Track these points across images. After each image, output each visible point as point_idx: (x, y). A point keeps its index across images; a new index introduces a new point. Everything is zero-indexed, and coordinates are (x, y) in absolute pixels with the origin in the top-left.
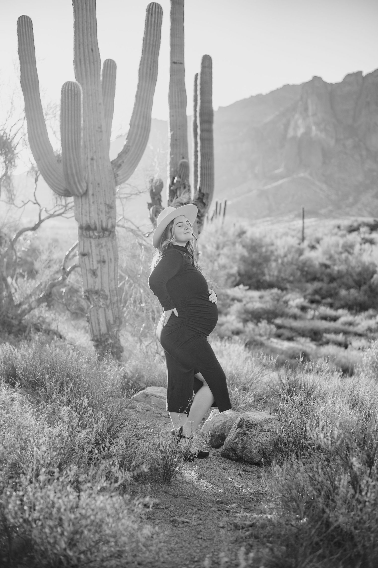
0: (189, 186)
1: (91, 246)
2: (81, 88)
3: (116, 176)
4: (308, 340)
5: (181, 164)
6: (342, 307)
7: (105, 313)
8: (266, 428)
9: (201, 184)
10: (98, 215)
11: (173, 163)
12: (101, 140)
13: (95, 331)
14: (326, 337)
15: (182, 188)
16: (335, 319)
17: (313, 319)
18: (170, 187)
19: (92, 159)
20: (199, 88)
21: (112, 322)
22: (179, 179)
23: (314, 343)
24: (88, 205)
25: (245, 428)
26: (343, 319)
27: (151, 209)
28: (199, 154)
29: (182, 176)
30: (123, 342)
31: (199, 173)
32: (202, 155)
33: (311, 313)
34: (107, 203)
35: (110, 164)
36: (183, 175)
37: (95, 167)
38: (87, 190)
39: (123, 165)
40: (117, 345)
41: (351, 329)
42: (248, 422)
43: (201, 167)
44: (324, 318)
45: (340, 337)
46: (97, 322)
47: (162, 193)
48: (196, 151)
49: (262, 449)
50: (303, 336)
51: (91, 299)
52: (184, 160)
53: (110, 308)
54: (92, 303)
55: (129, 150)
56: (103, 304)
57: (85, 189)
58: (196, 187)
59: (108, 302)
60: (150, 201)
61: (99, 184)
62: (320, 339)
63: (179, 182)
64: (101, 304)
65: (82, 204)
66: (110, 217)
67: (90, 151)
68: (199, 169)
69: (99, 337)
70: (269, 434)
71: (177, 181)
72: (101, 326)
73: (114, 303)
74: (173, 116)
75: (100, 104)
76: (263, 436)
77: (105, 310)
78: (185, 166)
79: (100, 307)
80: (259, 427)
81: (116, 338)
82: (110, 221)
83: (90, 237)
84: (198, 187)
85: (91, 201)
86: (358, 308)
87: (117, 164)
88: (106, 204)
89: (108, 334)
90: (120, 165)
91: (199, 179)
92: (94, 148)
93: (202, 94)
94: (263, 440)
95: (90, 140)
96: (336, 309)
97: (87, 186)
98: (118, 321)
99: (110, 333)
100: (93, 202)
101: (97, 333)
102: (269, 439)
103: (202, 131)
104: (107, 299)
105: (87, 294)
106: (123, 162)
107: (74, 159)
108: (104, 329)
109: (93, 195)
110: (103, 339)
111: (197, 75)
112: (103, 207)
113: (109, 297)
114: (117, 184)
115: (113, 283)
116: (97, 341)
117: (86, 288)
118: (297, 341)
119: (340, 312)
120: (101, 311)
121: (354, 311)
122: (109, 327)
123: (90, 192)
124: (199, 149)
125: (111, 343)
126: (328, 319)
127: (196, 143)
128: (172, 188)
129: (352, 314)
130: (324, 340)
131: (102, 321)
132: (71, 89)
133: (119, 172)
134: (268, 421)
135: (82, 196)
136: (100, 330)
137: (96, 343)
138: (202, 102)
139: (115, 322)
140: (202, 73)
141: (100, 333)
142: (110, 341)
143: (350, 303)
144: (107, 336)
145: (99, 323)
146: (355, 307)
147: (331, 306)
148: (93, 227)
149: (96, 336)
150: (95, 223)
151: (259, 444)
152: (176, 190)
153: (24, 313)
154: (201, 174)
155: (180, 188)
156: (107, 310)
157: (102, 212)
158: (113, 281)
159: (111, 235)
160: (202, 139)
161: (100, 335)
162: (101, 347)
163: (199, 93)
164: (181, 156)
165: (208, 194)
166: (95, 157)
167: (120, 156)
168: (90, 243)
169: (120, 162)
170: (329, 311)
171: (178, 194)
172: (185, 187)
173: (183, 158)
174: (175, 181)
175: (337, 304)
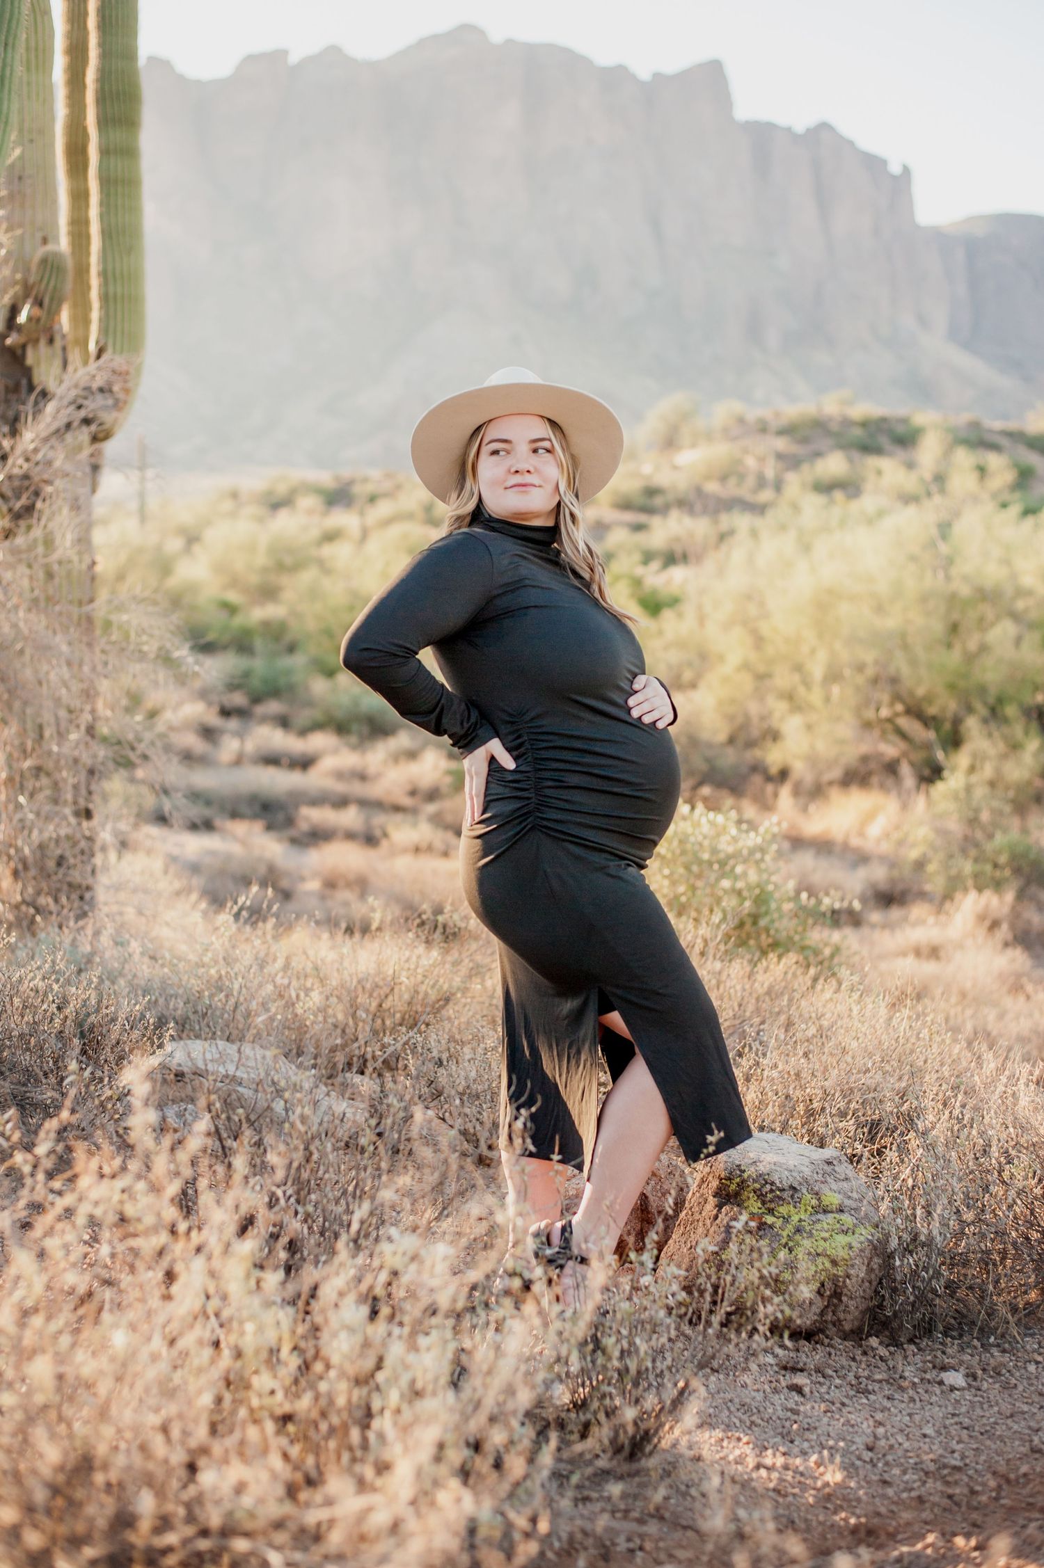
0: (64, 336)
4: (258, 826)
5: (44, 261)
6: (317, 726)
9: (104, 330)
14: (307, 819)
15: (43, 341)
16: (304, 763)
17: (238, 761)
22: (37, 312)
23: (273, 834)
26: (328, 763)
28: (95, 229)
29: (46, 301)
31: (94, 295)
32: (106, 234)
33: (230, 747)
36: (52, 299)
41: (357, 789)
43: (104, 274)
44: (272, 760)
45: (350, 817)
49: (834, 1279)
50: (235, 815)
52: (49, 248)
62: (290, 822)
63: (38, 320)
70: (847, 1219)
71: (30, 319)
78: (54, 268)
86: (365, 730)
91: (95, 315)
94: (839, 1245)
96: (303, 732)
103: (105, 153)
118: (221, 831)
119: (319, 741)
121: (354, 739)
124: (94, 212)
126: (285, 761)
127: (79, 197)
128: (8, 343)
129: (354, 748)
130: (304, 826)
143: (339, 714)
146: (355, 727)
147: (284, 722)
152: (24, 347)
154: (105, 298)
155: (37, 341)
160: (107, 182)
164: (39, 235)
170: (279, 740)
171: (30, 360)
172: (51, 341)
173: (45, 241)
174: (22, 318)
175: (304, 716)
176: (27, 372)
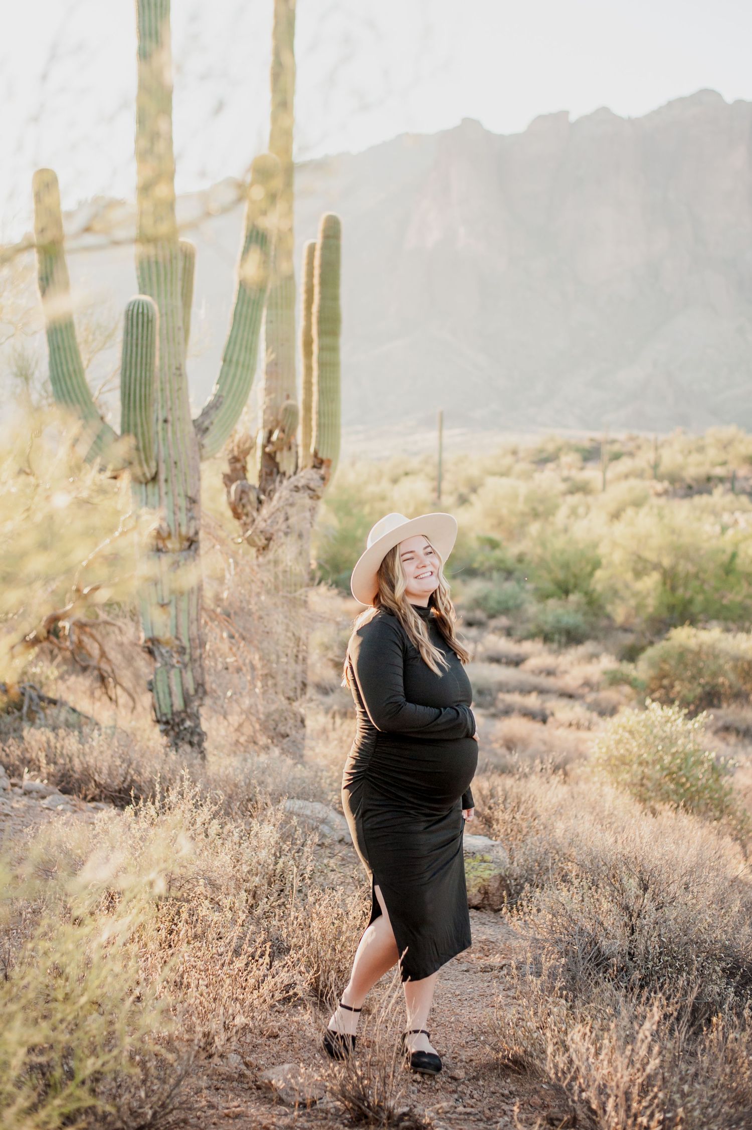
0: (297, 446)
2: (156, 308)
3: (202, 446)
5: (286, 409)
6: (531, 636)
7: (181, 677)
8: (489, 857)
9: (318, 442)
10: (175, 513)
11: (271, 408)
12: (180, 389)
13: (163, 707)
14: (503, 701)
15: (285, 449)
16: (517, 662)
18: (264, 447)
19: (166, 421)
20: (316, 272)
21: (192, 692)
22: (282, 435)
24: (157, 497)
26: (533, 663)
27: (233, 488)
28: (315, 389)
29: (286, 430)
30: (204, 726)
31: (314, 423)
32: (321, 392)
34: (190, 494)
35: (191, 429)
36: (289, 429)
37: (170, 434)
38: (157, 473)
39: (211, 428)
40: (198, 730)
41: (551, 682)
43: (319, 413)
44: (496, 659)
45: (533, 701)
46: (167, 691)
47: (249, 459)
48: (309, 385)
51: (157, 653)
52: (290, 402)
53: (189, 669)
54: (159, 659)
55: (221, 403)
56: (178, 662)
57: (154, 471)
58: (307, 446)
59: (187, 658)
60: (228, 471)
61: (176, 463)
62: (493, 704)
63: (282, 439)
64: (175, 661)
65: (147, 497)
66: (192, 518)
67: (163, 407)
68: (314, 416)
69: (169, 716)
70: (493, 865)
71: (278, 439)
72: (174, 699)
73: (195, 661)
74: (271, 322)
75: (179, 329)
77: (181, 672)
78: (291, 412)
79: (173, 666)
81: (196, 717)
82: (193, 523)
83: (158, 550)
84: (312, 450)
85: (164, 489)
86: (564, 639)
87: (202, 429)
88: (186, 496)
89: (185, 711)
90: (207, 429)
91: (314, 434)
92: (169, 403)
93: (322, 284)
95: (162, 390)
96: (520, 641)
97: (158, 466)
98: (200, 690)
99: (189, 710)
100: (166, 493)
101: (166, 709)
103: (321, 349)
104: (184, 654)
105: (150, 644)
106: (212, 423)
107: (142, 426)
108: (178, 704)
109: (166, 481)
110: (177, 720)
111: (313, 246)
112: (183, 503)
113: (188, 651)
114: (202, 458)
115: (194, 627)
116: (167, 723)
117: (150, 635)
119: (527, 647)
120: (174, 674)
121: (555, 646)
122: (187, 700)
123: (162, 477)
124: (315, 379)
125: (190, 727)
126: (504, 660)
127: (309, 369)
128: (268, 450)
129: (551, 652)
131: (176, 690)
132: (143, 313)
133: (206, 441)
135: (146, 484)
136: (172, 706)
137: (163, 727)
138: (322, 299)
139: (196, 691)
140: (324, 247)
141: (172, 711)
142: (188, 723)
143: (547, 628)
144: (183, 715)
145: (170, 694)
146: (556, 637)
147: (508, 632)
148: (166, 533)
149: (165, 715)
150: (169, 528)
151: (480, 880)
152: (275, 453)
154: (319, 426)
155: (282, 449)
156: (184, 671)
157: (180, 509)
158: (195, 623)
159: (193, 547)
160: (321, 365)
161: (173, 714)
162: (172, 733)
163: (317, 283)
164: (285, 394)
165: (329, 461)
166: (170, 418)
167: (205, 413)
168: (159, 560)
169: (206, 423)
170: (504, 645)
171: (278, 459)
172: (290, 448)
173: (288, 397)
174: (274, 437)
175: (520, 631)
176: (277, 465)
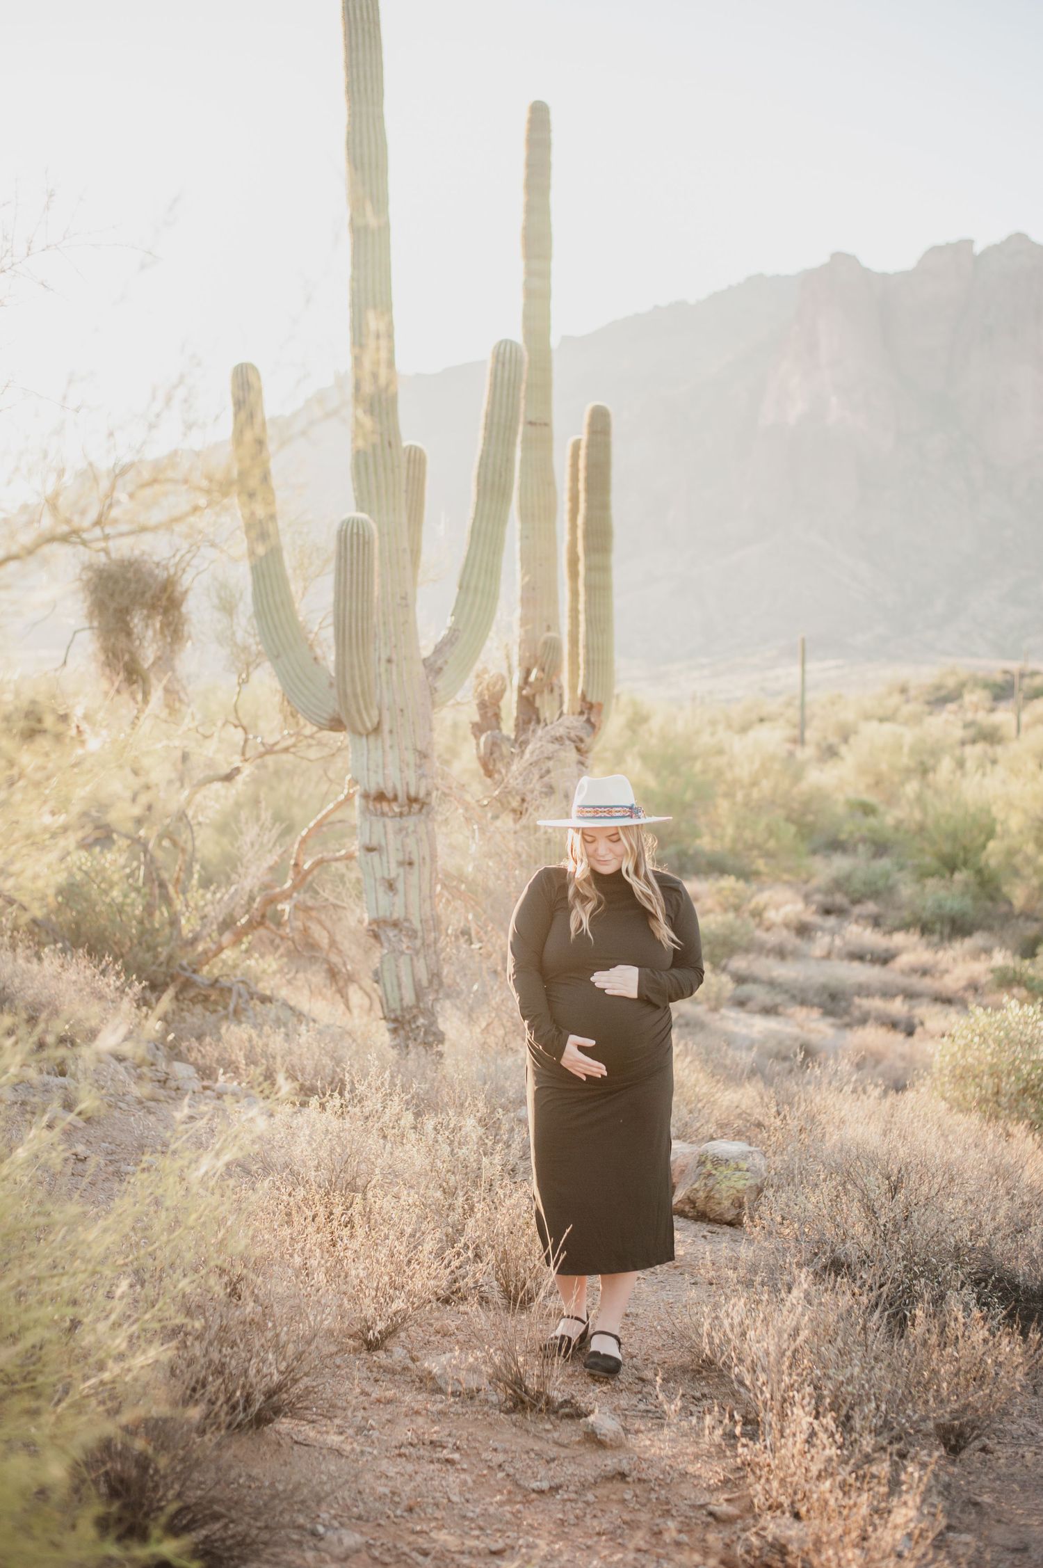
0: (561, 687)
1: (386, 833)
2: (374, 527)
3: (433, 690)
4: (815, 1013)
5: (545, 643)
6: (905, 927)
7: (412, 966)
8: (744, 1165)
9: (587, 682)
10: (401, 771)
11: (527, 641)
12: (406, 622)
13: (391, 1001)
14: (860, 1007)
15: (546, 692)
16: (884, 959)
17: (828, 956)
18: (521, 689)
19: (389, 661)
20: (582, 475)
21: (425, 983)
22: (542, 675)
23: (830, 1020)
24: (380, 752)
25: (709, 1166)
26: (904, 960)
27: (483, 739)
28: (582, 617)
29: (548, 668)
30: (442, 1025)
31: (581, 659)
32: (589, 622)
33: (822, 943)
34: (419, 748)
35: (420, 669)
36: (551, 666)
37: (394, 677)
38: (379, 723)
39: (445, 668)
40: (433, 1029)
41: (926, 983)
42: (714, 1156)
43: (587, 647)
44: (858, 956)
45: (898, 1007)
46: (395, 983)
47: (503, 704)
48: (574, 611)
49: (738, 1198)
50: (803, 1003)
51: (383, 938)
52: (552, 634)
53: (421, 955)
54: (386, 944)
55: (457, 639)
56: (408, 948)
57: (376, 720)
58: (573, 688)
59: (418, 943)
60: (477, 718)
61: (402, 711)
62: (846, 1012)
63: (542, 680)
64: (404, 946)
65: (369, 751)
66: (423, 776)
67: (386, 644)
68: (581, 651)
69: (399, 1013)
70: (749, 1174)
71: (537, 679)
72: (404, 991)
73: (429, 946)
74: (527, 537)
75: (404, 550)
76: (740, 1178)
77: (412, 960)
78: (552, 647)
79: (402, 953)
80: (732, 1164)
81: (431, 1014)
82: (423, 783)
83: (383, 814)
84: (579, 692)
85: (388, 743)
86: (947, 930)
87: (433, 668)
88: (415, 750)
89: (417, 1007)
90: (441, 669)
91: (582, 672)
92: (393, 639)
93: (589, 490)
94: (740, 1185)
95: (384, 623)
96: (890, 932)
97: (380, 715)
98: (436, 982)
99: (422, 1005)
100: (391, 747)
101: (395, 1004)
102: (748, 1183)
103: (589, 569)
104: (416, 938)
105: (374, 927)
106: (446, 662)
107: (360, 667)
108: (409, 998)
109: (391, 732)
110: (407, 1017)
111: (576, 447)
112: (411, 757)
113: (420, 934)
114: (434, 704)
115: (427, 906)
116: (396, 1020)
117: (374, 915)
118: (790, 1017)
119: (899, 939)
120: (404, 962)
121: (936, 938)
122: (419, 994)
123: (386, 727)
124: (581, 607)
125: (423, 1025)
126: (869, 957)
127: (575, 593)
128: (524, 692)
129: (929, 945)
130: (857, 1013)
131: (407, 981)
132: (358, 534)
133: (440, 684)
134: (745, 1156)
135: (367, 736)
136: (401, 1000)
137: (392, 1026)
138: (589, 508)
139: (430, 982)
140: (590, 445)
141: (402, 1006)
142: (421, 1021)
143: (926, 915)
144: (415, 1011)
145: (399, 986)
146: (938, 926)
147: (876, 922)
148: (390, 795)
149: (394, 1010)
150: (394, 788)
151: (733, 1191)
152: (534, 696)
153: (207, 957)
154: (587, 662)
155: (542, 692)
156: (415, 959)
157: (408, 765)
158: (428, 902)
159: (424, 811)
160: (589, 588)
161: (402, 1009)
162: (402, 1033)
163: (581, 485)
164: (545, 624)
165: (600, 705)
166: (394, 657)
167: (438, 650)
168: (385, 826)
169: (439, 663)
170: (869, 938)
171: (538, 703)
172: (552, 691)
173: (549, 628)
174: (532, 678)
175: (892, 919)
176: (536, 711)
